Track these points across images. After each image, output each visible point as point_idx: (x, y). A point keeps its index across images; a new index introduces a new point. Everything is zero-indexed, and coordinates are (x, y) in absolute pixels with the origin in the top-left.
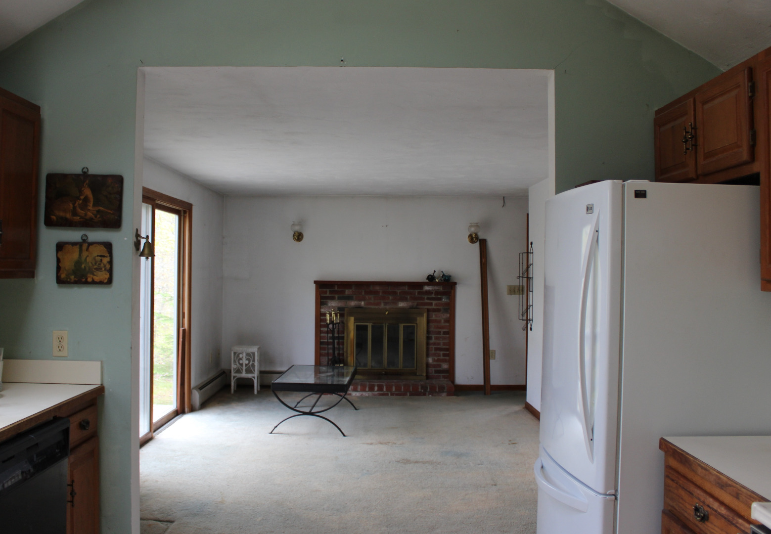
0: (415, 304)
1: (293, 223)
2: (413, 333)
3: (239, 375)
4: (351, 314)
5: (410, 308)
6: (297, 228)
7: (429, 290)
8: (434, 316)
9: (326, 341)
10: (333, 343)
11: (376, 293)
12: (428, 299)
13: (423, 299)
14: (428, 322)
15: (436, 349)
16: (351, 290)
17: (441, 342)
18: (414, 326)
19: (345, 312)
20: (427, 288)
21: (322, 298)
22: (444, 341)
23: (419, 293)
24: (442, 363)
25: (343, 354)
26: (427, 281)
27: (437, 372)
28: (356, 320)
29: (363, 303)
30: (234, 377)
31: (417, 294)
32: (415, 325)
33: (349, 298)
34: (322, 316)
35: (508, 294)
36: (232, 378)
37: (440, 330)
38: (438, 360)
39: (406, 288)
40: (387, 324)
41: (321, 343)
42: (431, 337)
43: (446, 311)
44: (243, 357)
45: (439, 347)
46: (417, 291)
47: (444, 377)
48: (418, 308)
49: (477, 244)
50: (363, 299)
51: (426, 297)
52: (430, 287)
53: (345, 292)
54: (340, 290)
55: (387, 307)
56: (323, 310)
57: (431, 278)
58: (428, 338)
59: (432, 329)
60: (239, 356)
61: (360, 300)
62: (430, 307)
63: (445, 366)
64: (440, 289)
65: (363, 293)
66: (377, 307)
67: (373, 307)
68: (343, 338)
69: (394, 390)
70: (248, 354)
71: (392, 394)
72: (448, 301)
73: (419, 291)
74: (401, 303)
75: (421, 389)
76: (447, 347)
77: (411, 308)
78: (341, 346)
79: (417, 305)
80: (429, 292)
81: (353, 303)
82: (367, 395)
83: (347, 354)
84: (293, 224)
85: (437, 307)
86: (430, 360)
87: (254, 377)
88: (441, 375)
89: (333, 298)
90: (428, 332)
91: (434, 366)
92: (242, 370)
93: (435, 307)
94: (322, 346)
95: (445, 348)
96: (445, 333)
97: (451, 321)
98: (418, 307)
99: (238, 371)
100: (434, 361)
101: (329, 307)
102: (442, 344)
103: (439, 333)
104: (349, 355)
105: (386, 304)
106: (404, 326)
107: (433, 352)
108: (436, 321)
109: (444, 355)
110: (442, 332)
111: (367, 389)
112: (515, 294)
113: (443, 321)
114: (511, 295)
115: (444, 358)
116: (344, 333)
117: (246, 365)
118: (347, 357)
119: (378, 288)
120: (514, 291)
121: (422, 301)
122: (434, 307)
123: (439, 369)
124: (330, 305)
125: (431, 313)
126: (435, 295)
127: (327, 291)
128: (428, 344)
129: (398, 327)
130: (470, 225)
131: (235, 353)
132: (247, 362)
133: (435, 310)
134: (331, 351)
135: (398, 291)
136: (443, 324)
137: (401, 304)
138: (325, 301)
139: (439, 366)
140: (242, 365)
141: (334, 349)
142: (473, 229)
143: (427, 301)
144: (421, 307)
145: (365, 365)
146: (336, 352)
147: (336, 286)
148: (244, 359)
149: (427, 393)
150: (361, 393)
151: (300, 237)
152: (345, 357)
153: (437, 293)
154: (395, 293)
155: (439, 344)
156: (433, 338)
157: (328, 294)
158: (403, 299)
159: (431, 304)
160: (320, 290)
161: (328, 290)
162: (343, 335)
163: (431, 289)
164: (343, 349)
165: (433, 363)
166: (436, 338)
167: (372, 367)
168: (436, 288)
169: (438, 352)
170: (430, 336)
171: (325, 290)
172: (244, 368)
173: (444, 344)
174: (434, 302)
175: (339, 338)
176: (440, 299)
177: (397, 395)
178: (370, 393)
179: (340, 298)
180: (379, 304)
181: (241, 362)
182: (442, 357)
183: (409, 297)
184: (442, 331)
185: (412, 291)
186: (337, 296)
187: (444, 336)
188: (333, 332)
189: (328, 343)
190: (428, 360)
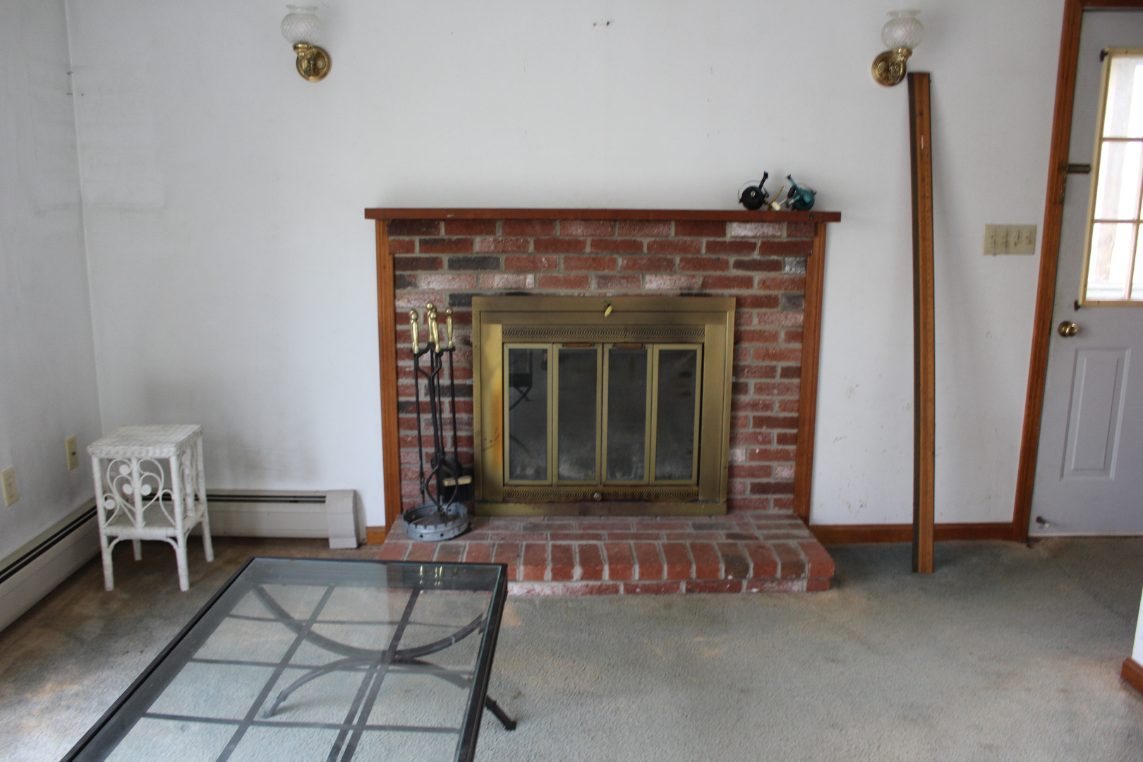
0: (699, 281)
1: (288, 12)
2: (688, 374)
3: (123, 533)
4: (492, 315)
5: (682, 295)
6: (302, 30)
7: (745, 237)
8: (755, 321)
9: (413, 399)
10: (435, 408)
11: (573, 245)
12: (739, 265)
13: (723, 265)
14: (738, 338)
15: (760, 422)
16: (491, 238)
17: (776, 399)
18: (695, 352)
19: (474, 310)
20: (737, 231)
21: (397, 264)
22: (781, 398)
23: (711, 247)
24: (774, 464)
25: (470, 441)
26: (741, 207)
27: (759, 489)
28: (508, 334)
29: (529, 280)
30: (111, 539)
31: (704, 250)
32: (698, 348)
33: (484, 263)
34: (401, 323)
35: (987, 252)
36: (104, 541)
37: (774, 363)
38: (764, 455)
39: (671, 231)
40: (608, 347)
41: (400, 407)
42: (746, 385)
43: (793, 302)
44: (130, 474)
45: (768, 414)
46: (704, 240)
47: (778, 503)
48: (709, 295)
49: (903, 87)
50: (533, 267)
51: (732, 259)
52: (748, 226)
53: (472, 243)
54: (454, 238)
55: (610, 291)
56: (402, 304)
57: (754, 200)
58: (737, 388)
59: (748, 361)
60: (118, 473)
61: (522, 270)
62: (744, 292)
63: (784, 472)
64: (779, 233)
65: (531, 248)
66: (576, 292)
67: (563, 291)
68: (469, 390)
69: (637, 576)
70: (147, 465)
71: (630, 590)
72: (800, 271)
73: (712, 239)
74: (653, 278)
75: (727, 572)
76: (795, 415)
77: (686, 294)
78: (462, 416)
79: (704, 285)
80: (743, 245)
81: (498, 281)
82: (548, 591)
83: (483, 440)
84: (290, 15)
85: (767, 292)
86: (740, 455)
87: (175, 539)
88: (772, 497)
89: (433, 265)
90: (737, 370)
91: (751, 473)
92: (133, 514)
93: (763, 293)
94: (402, 415)
95: (785, 419)
96: (787, 373)
97: (809, 335)
98: (708, 291)
99: (124, 519)
100: (752, 456)
101: (424, 293)
102: (776, 406)
103: (770, 372)
104: (488, 444)
105: (604, 281)
106: (661, 352)
107: (751, 429)
108: (760, 336)
109: (782, 439)
110: (779, 371)
111: (548, 574)
112: (1006, 253)
113: (782, 335)
114: (995, 254)
115: (780, 447)
116: (470, 376)
117: (146, 499)
118: (483, 450)
119: (578, 230)
120: (1006, 244)
121: (718, 273)
122: (756, 291)
123: (764, 480)
124: (423, 285)
125: (746, 310)
126: (762, 252)
127: (412, 243)
128: (734, 406)
129: (644, 356)
130: (889, 18)
131: (104, 462)
132: (147, 490)
133: (758, 302)
134: (428, 432)
135: (646, 241)
136: (782, 344)
137: (655, 283)
138: (407, 273)
139: (767, 471)
140: (128, 499)
141: (437, 425)
142: (899, 35)
143: (734, 272)
144: (719, 291)
145: (540, 473)
146: (448, 434)
147: (442, 225)
148: (137, 481)
149: (745, 583)
150: (528, 585)
151: (320, 64)
152: (477, 449)
153: (770, 246)
154: (636, 246)
155: (767, 407)
156: (752, 389)
157: (417, 253)
158: (656, 266)
159: (748, 283)
160: (391, 238)
161: (417, 239)
162: (468, 382)
163: (750, 234)
164: (470, 423)
165: (748, 464)
166: (760, 389)
167: (560, 477)
168: (768, 230)
169: (764, 430)
170: (742, 380)
171: (406, 238)
172: (139, 508)
173: (784, 406)
174: (757, 276)
175: (453, 390)
176: (777, 266)
177: (647, 590)
178: (559, 587)
179: (455, 265)
180: (581, 282)
181: (127, 489)
182: (775, 446)
183: (677, 260)
184: (780, 365)
185: (688, 239)
186: (445, 258)
187: (786, 381)
188: (435, 371)
189: (418, 408)
190: (733, 454)
